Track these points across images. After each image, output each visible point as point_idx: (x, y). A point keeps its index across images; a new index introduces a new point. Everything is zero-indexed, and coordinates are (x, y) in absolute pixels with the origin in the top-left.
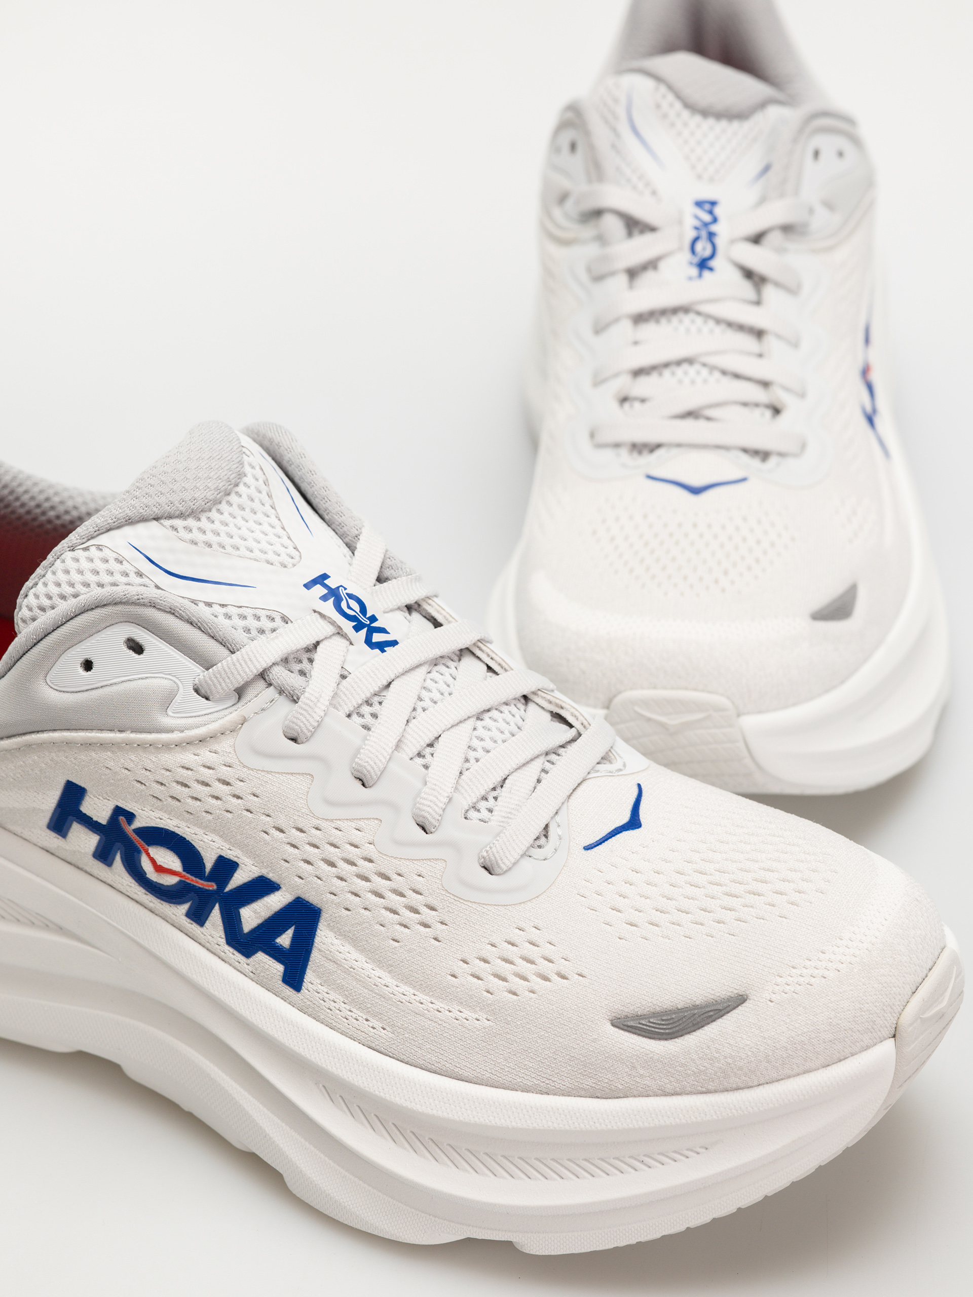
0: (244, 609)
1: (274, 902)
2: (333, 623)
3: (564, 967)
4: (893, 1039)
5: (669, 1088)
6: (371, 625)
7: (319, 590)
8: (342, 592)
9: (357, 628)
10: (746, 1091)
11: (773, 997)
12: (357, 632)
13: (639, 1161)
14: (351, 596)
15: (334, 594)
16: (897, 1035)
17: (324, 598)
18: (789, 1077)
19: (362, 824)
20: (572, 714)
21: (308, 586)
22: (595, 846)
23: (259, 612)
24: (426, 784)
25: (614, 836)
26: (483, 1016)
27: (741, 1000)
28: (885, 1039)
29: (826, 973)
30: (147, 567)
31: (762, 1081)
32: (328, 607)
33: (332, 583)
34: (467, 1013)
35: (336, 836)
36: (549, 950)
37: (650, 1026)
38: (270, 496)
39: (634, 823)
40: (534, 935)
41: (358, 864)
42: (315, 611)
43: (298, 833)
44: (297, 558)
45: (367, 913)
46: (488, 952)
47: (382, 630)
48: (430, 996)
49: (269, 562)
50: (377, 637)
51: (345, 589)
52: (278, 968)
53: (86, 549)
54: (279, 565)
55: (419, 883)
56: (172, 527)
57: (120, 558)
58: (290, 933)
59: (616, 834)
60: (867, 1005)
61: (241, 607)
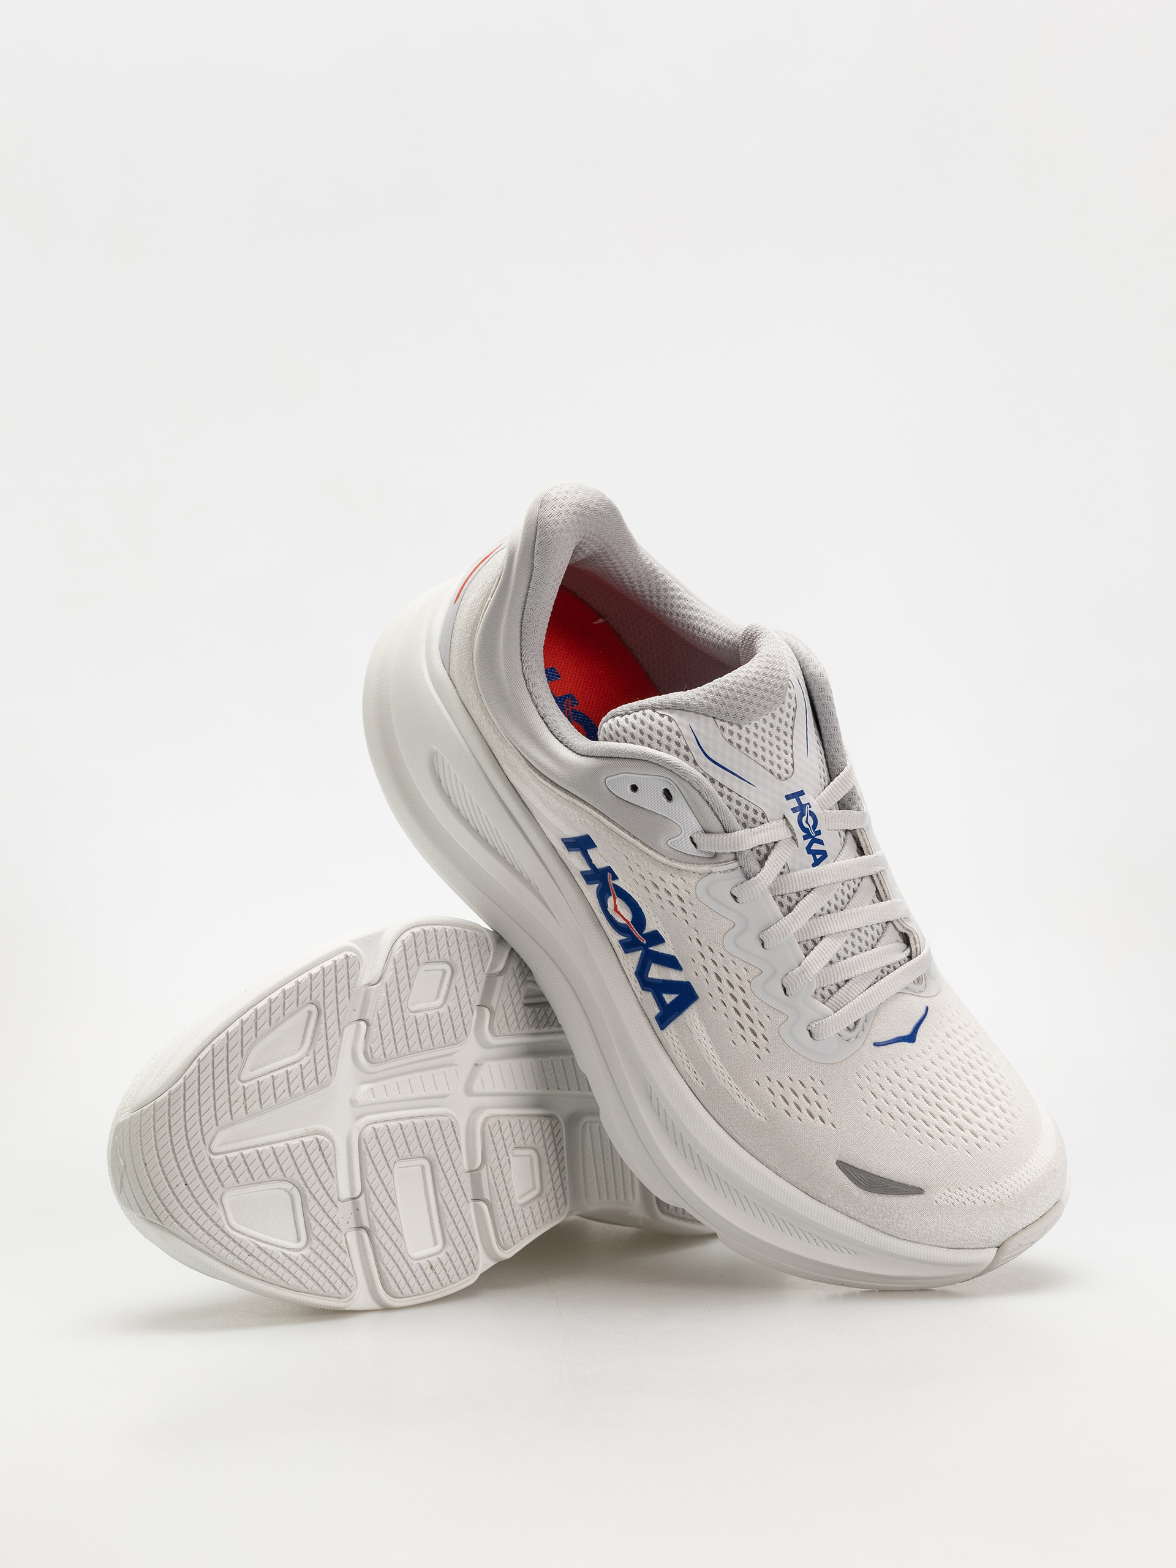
0: (742, 799)
1: (673, 975)
2: (792, 830)
3: (826, 1115)
4: (997, 1249)
5: (852, 1214)
6: (816, 837)
7: (794, 803)
8: (807, 809)
9: (805, 838)
10: (895, 1239)
11: (939, 1201)
12: (804, 840)
13: (813, 1239)
14: (811, 813)
15: (801, 809)
16: (1000, 1248)
17: (794, 810)
18: (925, 1244)
19: (750, 968)
20: (914, 938)
21: (788, 797)
22: (881, 1045)
23: (749, 805)
24: (800, 965)
25: (895, 1042)
26: (763, 1114)
27: (919, 1191)
28: (992, 1247)
29: (977, 1201)
30: (693, 746)
31: (908, 1239)
32: (793, 818)
33: (804, 800)
34: (754, 1108)
35: (731, 966)
36: (822, 1100)
37: (858, 1177)
38: (793, 719)
39: (911, 1038)
40: (819, 1086)
41: (735, 989)
42: (784, 817)
43: (709, 951)
44: (790, 774)
45: (725, 1018)
46: (786, 1082)
47: (821, 842)
48: (738, 1085)
49: (771, 772)
50: (815, 847)
51: (810, 807)
52: (656, 1010)
53: (662, 715)
54: (776, 776)
55: (766, 1021)
56: (722, 727)
57: (680, 733)
58: (674, 996)
59: (898, 1042)
60: (991, 1228)
61: (740, 796)
